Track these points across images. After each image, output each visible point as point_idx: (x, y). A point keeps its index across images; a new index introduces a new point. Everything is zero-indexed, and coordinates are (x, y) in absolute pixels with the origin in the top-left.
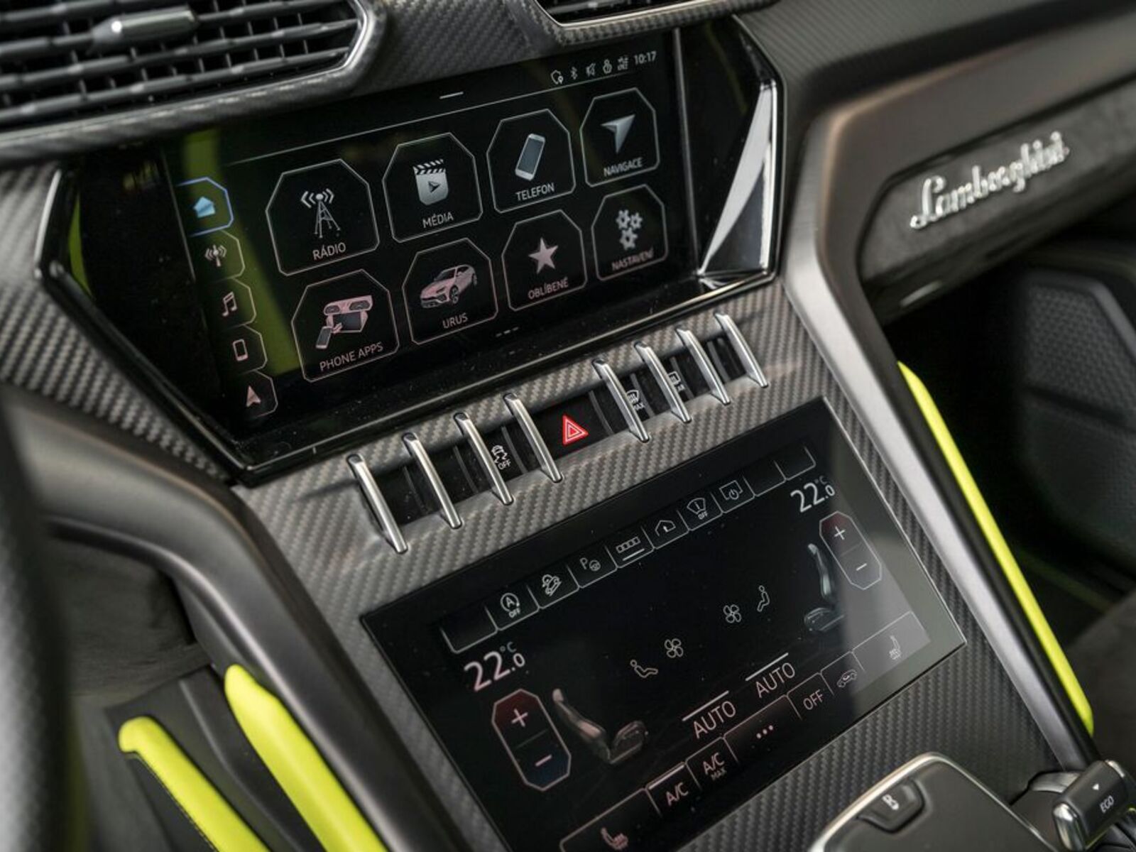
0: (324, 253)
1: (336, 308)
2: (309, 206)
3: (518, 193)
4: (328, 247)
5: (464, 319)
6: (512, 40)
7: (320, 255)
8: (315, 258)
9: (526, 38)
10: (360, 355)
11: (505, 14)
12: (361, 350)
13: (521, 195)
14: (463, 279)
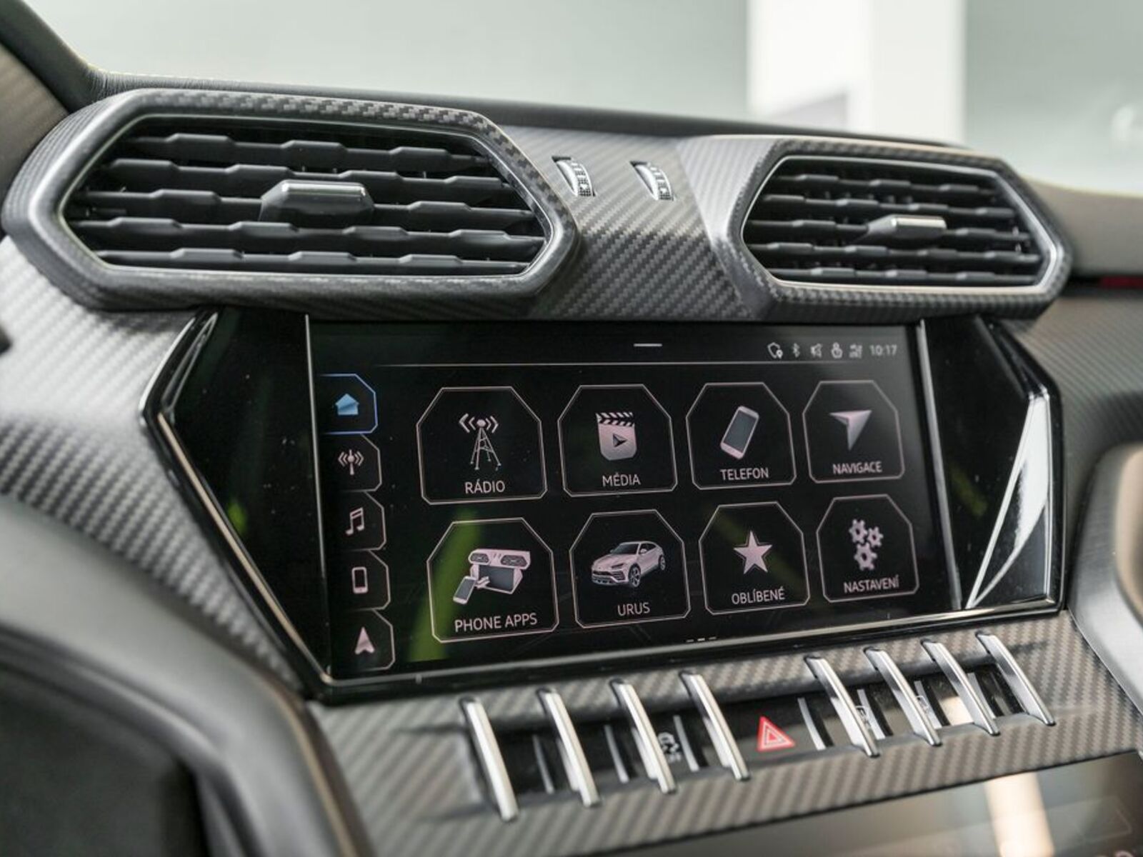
0: (478, 488)
1: (485, 557)
2: (468, 431)
3: (723, 471)
4: (484, 483)
5: (646, 610)
6: (720, 292)
7: (473, 489)
8: (467, 492)
9: (738, 293)
10: (507, 623)
11: (713, 262)
12: (509, 617)
13: (726, 473)
14: (649, 559)
